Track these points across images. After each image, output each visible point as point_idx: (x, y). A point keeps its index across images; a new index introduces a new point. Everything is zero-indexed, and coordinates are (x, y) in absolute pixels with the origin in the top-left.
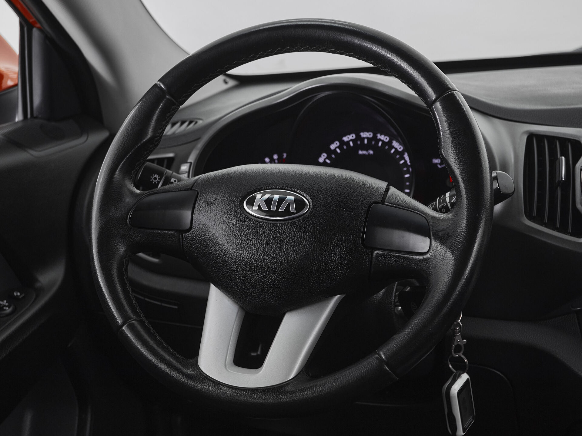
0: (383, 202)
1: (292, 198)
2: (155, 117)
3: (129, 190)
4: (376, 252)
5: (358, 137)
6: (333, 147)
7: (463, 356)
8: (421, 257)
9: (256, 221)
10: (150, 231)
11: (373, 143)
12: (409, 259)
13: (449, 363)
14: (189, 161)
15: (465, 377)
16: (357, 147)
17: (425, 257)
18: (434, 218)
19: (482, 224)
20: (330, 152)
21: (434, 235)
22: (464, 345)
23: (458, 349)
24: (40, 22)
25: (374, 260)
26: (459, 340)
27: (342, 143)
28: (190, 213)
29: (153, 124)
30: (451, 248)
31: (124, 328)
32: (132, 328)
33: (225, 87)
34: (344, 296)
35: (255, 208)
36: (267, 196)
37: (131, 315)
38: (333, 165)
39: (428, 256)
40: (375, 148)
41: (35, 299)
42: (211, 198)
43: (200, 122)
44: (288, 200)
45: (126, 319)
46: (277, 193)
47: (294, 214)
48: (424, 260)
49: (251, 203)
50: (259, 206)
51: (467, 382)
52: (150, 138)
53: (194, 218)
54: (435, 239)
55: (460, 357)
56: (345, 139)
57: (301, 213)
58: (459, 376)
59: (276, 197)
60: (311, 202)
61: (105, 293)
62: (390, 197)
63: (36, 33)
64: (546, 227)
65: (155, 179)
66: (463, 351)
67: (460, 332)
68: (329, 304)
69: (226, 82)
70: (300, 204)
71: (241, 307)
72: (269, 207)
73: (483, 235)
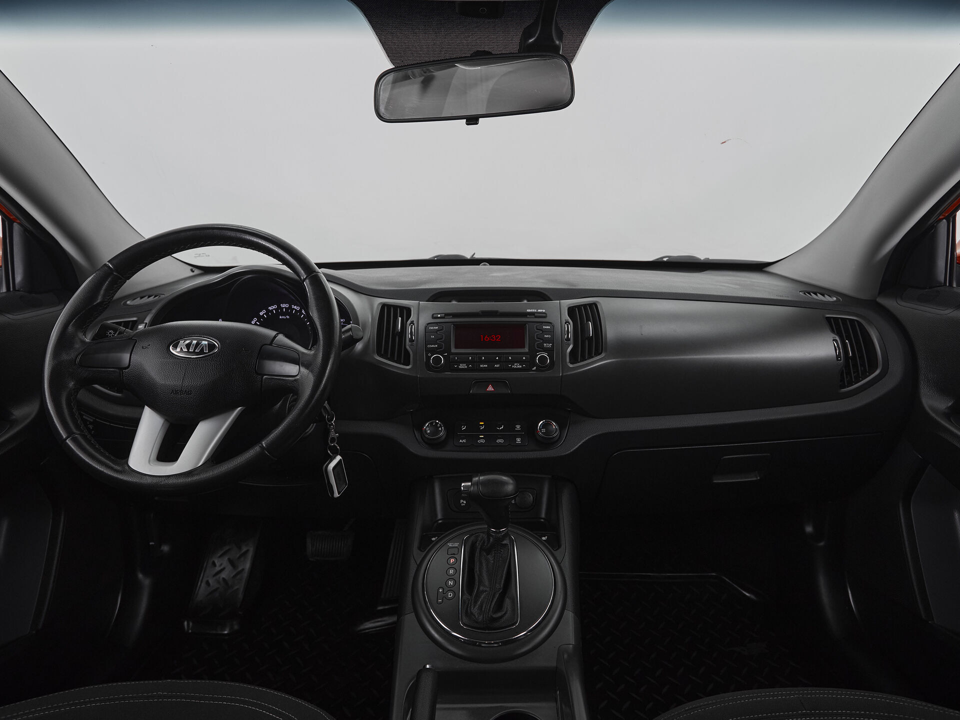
0: (271, 344)
1: (206, 342)
2: (104, 287)
3: (80, 339)
4: (265, 377)
5: (279, 307)
6: (261, 314)
7: (336, 445)
8: (293, 379)
9: (178, 359)
10: (95, 369)
11: (289, 311)
12: (286, 380)
13: (328, 450)
14: (145, 322)
15: (339, 458)
16: (278, 314)
17: (296, 378)
18: (303, 353)
19: (332, 356)
20: (259, 317)
21: (302, 363)
22: (337, 437)
23: (333, 440)
24: (19, 219)
25: (263, 382)
26: (333, 434)
27: (268, 311)
28: (129, 355)
29: (102, 292)
30: (312, 371)
31: (67, 441)
32: (75, 440)
33: (192, 274)
34: (244, 408)
35: (178, 349)
36: (187, 342)
37: (75, 431)
38: (261, 325)
39: (298, 377)
40: (290, 314)
41: (9, 428)
42: (145, 344)
43: (162, 296)
44: (202, 345)
45: (70, 434)
46: (195, 340)
47: (207, 353)
48: (295, 380)
49: (175, 347)
50: (181, 348)
51: (340, 461)
52: (100, 303)
53: (132, 359)
54: (302, 366)
55: (334, 445)
56: (270, 308)
57: (211, 353)
58: (335, 458)
59: (195, 342)
60: (220, 345)
61: (53, 416)
62: (276, 340)
63: (16, 227)
64: (396, 363)
65: (110, 333)
66: (336, 441)
67: (333, 429)
68: (233, 413)
69: (193, 271)
70: (211, 347)
71: (166, 420)
72: (188, 349)
73: (333, 364)
